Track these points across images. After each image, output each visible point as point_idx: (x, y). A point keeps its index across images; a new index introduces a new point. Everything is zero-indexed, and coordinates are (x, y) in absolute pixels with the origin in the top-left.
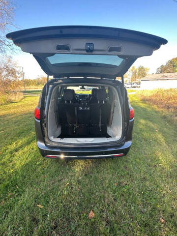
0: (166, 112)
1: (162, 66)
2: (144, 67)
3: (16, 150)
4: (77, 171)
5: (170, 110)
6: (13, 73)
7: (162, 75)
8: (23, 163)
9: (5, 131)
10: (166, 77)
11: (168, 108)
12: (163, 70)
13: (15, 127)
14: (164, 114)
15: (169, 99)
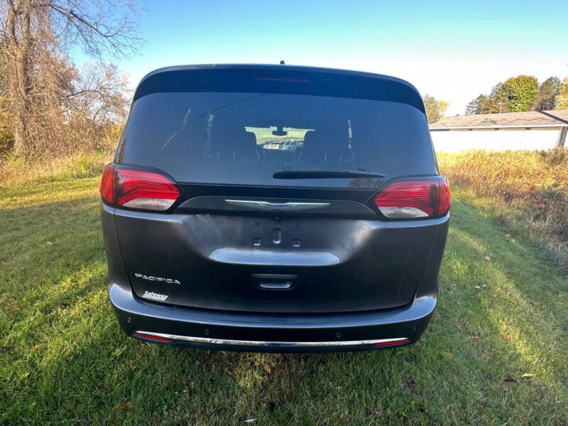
0: (503, 208)
1: (481, 96)
2: (436, 99)
3: (66, 303)
4: (243, 390)
5: (513, 202)
6: (115, 104)
7: (482, 117)
8: (69, 348)
9: (58, 241)
10: (495, 122)
11: (508, 197)
12: (484, 106)
13: (90, 233)
14: (498, 214)
15: (507, 175)
